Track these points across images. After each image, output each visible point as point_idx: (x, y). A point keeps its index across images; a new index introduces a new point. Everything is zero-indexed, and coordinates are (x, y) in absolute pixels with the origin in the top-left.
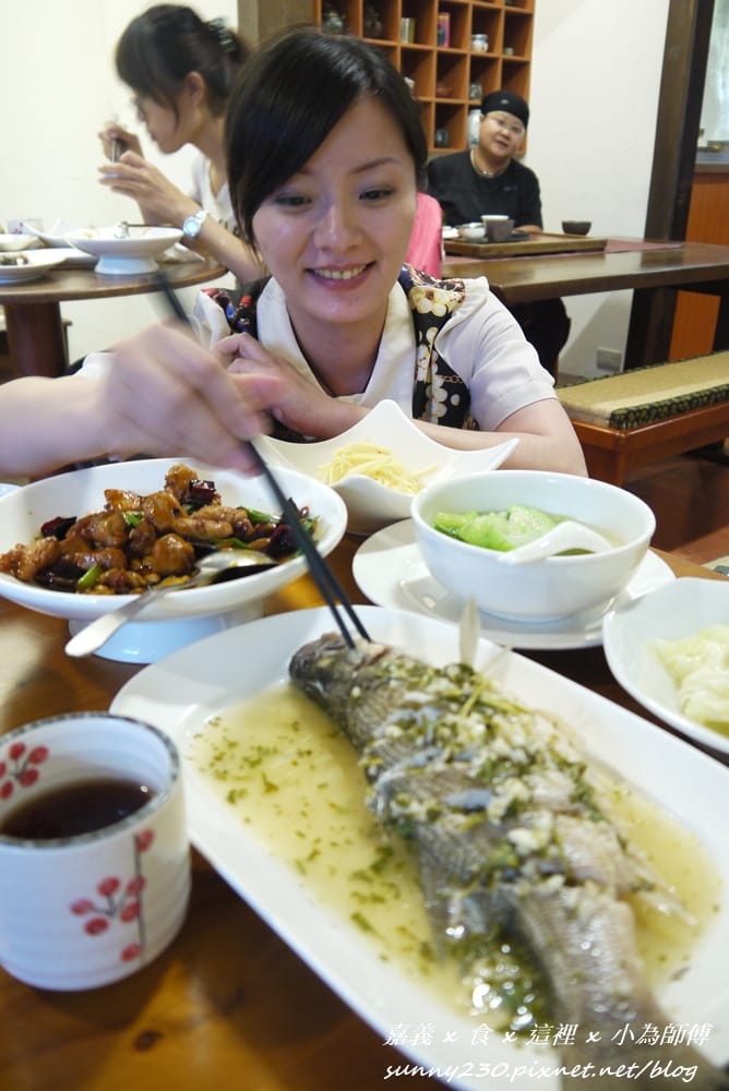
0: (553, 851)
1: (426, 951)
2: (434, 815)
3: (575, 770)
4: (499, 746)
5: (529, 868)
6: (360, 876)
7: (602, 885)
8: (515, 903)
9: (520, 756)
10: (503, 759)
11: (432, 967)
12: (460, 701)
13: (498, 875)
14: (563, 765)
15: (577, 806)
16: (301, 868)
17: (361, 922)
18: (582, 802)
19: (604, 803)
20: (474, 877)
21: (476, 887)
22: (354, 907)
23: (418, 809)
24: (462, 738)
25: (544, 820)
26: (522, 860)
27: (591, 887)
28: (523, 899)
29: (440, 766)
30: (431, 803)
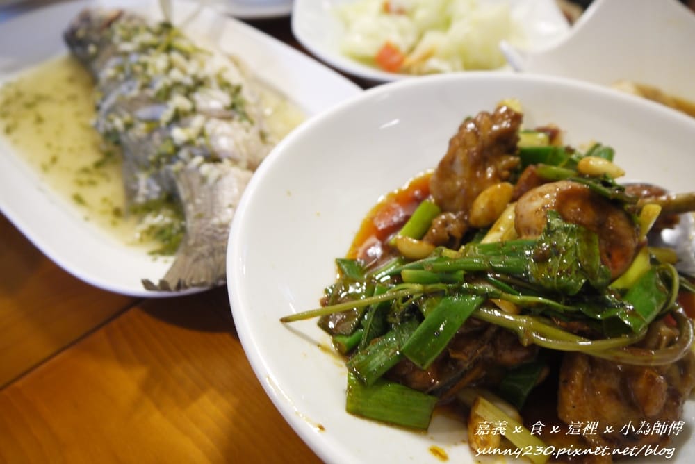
0: (201, 141)
1: (117, 213)
2: (129, 126)
3: (233, 90)
4: (176, 75)
5: (184, 154)
6: (85, 170)
7: (235, 161)
8: (173, 176)
9: (188, 81)
10: (177, 84)
11: (120, 221)
12: (155, 46)
13: (163, 160)
14: (224, 85)
15: (230, 113)
16: (45, 168)
17: (79, 200)
18: (234, 110)
19: (251, 110)
20: (152, 163)
21: (153, 170)
22: (76, 190)
23: (119, 123)
24: (150, 72)
25: (197, 122)
26: (177, 149)
27: (226, 163)
28: (177, 173)
29: (135, 93)
30: (127, 117)
